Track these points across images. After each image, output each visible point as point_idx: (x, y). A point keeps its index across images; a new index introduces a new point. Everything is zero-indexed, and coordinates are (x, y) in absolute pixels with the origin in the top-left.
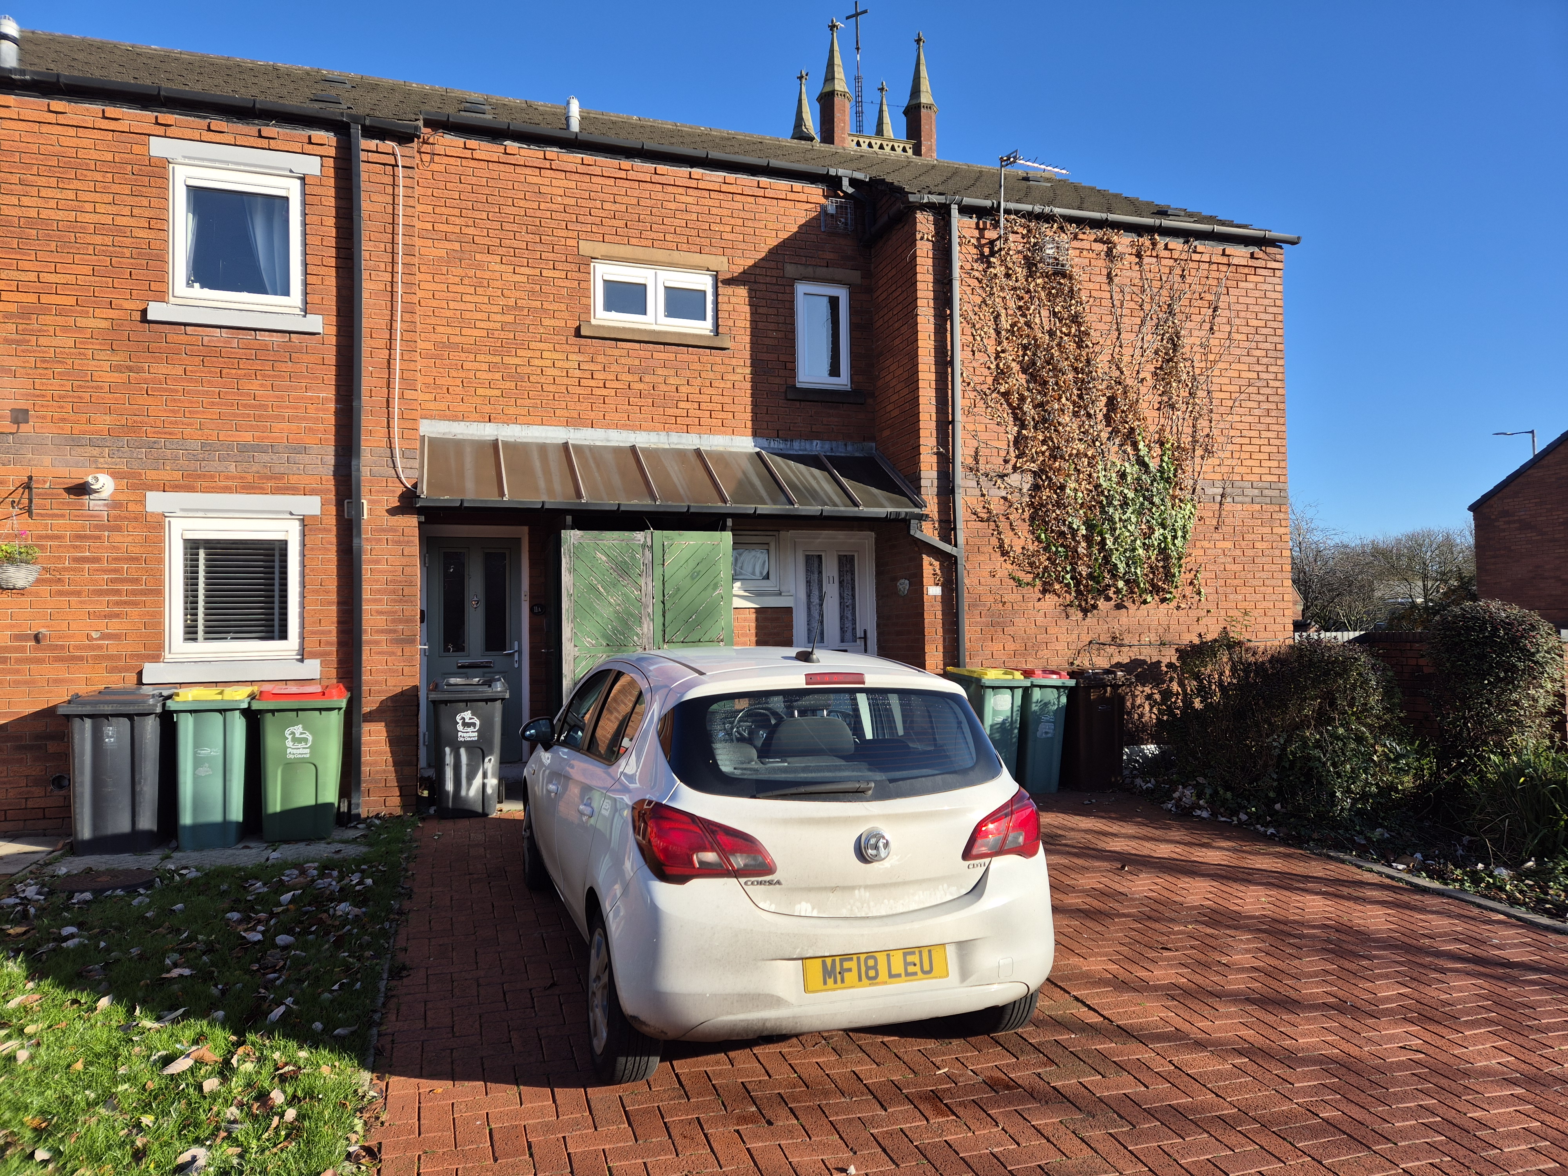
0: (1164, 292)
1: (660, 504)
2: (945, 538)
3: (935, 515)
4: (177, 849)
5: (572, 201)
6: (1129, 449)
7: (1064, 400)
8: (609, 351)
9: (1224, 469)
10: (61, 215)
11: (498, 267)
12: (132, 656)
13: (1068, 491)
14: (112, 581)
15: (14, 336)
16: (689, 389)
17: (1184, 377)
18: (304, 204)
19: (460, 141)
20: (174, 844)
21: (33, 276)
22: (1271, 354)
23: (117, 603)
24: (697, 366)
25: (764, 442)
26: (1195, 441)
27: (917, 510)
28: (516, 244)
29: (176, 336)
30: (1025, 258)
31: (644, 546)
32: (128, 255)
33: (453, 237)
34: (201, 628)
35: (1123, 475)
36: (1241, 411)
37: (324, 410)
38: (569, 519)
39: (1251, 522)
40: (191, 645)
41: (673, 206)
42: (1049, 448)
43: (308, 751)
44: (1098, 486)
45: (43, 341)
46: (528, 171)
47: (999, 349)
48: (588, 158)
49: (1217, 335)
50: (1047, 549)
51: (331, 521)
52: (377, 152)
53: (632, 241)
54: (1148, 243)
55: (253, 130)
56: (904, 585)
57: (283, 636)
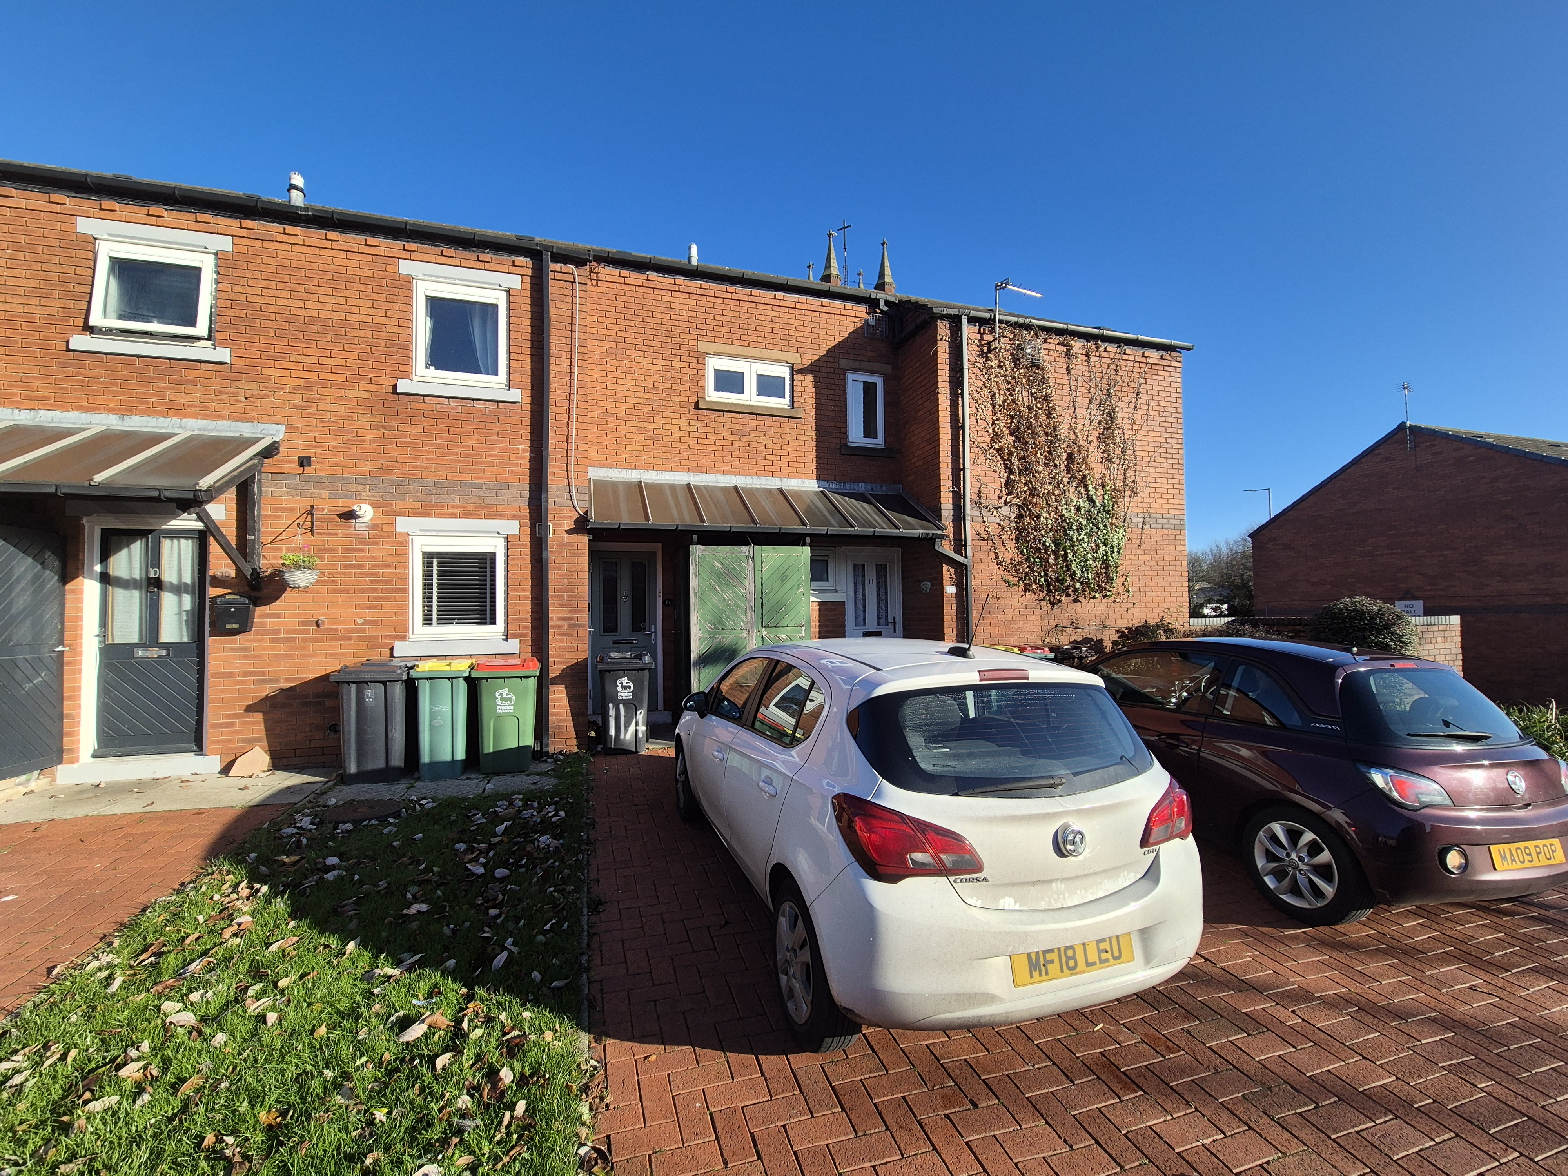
0: (1104, 381)
1: (759, 527)
2: (958, 551)
3: (951, 536)
4: (418, 779)
5: (694, 314)
6: (1082, 490)
7: (1039, 455)
8: (718, 419)
9: (1144, 505)
10: (335, 315)
11: (642, 360)
12: (386, 637)
13: (1042, 519)
14: (372, 582)
15: (301, 403)
16: (774, 446)
17: (1118, 440)
18: (509, 309)
19: (616, 271)
20: (416, 775)
21: (314, 360)
22: (1174, 425)
23: (375, 598)
24: (779, 430)
25: (826, 484)
26: (1125, 485)
27: (939, 532)
28: (654, 343)
29: (417, 404)
30: (1012, 354)
31: (748, 557)
32: (383, 345)
33: (610, 339)
34: (435, 616)
35: (1078, 509)
36: (1155, 464)
37: (522, 458)
38: (695, 537)
39: (1160, 542)
40: (428, 629)
41: (763, 318)
42: (1029, 489)
43: (512, 707)
44: (1062, 516)
45: (321, 407)
46: (663, 293)
47: (994, 418)
48: (705, 284)
49: (1139, 411)
50: (1028, 560)
51: (527, 539)
52: (561, 272)
53: (735, 342)
54: (1093, 347)
55: (473, 256)
56: (926, 586)
57: (493, 622)
